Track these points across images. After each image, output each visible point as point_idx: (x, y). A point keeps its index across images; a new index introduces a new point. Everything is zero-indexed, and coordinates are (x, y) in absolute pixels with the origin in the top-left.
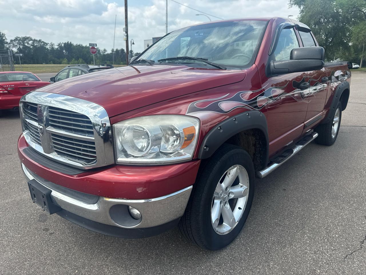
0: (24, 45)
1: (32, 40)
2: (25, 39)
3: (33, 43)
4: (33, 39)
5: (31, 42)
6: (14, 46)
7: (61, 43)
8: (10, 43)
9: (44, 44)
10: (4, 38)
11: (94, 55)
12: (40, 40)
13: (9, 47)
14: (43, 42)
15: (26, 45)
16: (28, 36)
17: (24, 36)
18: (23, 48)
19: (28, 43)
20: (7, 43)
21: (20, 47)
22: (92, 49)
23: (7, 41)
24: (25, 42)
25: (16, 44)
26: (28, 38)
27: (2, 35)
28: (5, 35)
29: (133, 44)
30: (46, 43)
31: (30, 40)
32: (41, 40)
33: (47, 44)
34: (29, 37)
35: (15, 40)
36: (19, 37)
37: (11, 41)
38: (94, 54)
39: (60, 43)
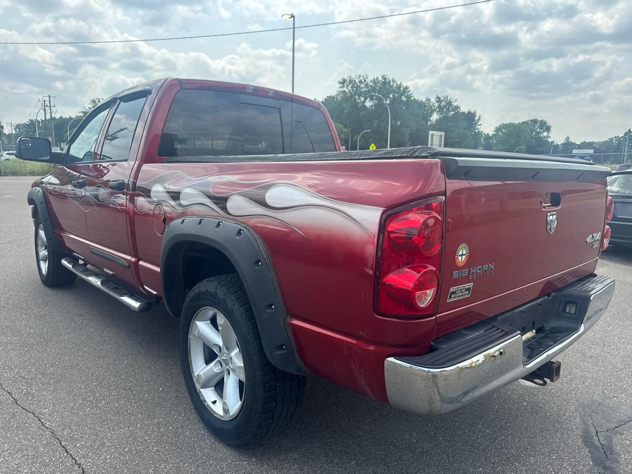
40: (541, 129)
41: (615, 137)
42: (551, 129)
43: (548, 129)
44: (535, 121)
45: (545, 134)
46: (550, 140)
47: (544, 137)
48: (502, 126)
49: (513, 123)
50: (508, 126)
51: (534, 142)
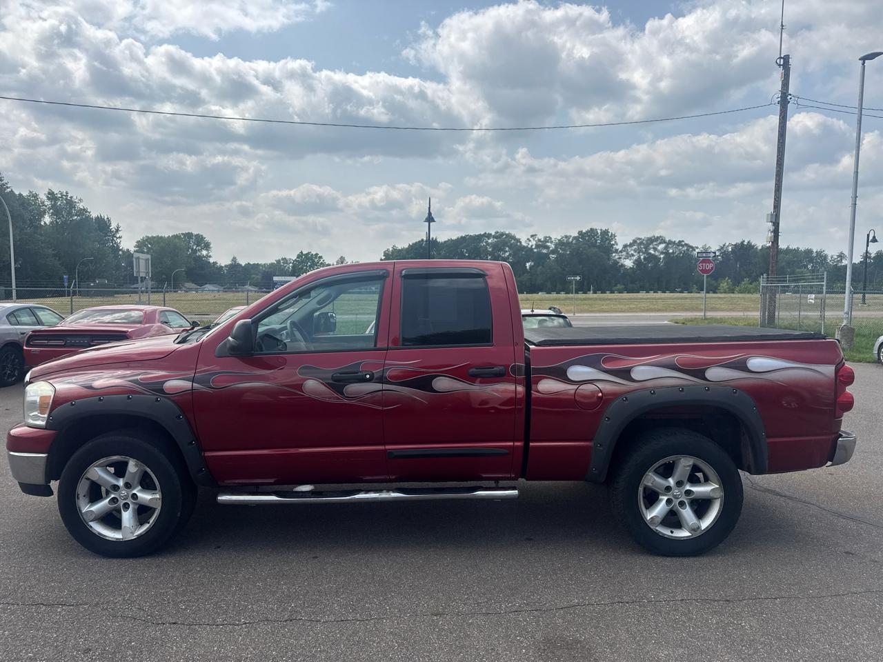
0: (646, 252)
1: (665, 242)
2: (651, 240)
3: (666, 248)
4: (667, 240)
5: (661, 247)
6: (629, 256)
7: (727, 244)
8: (621, 252)
9: (688, 250)
10: (613, 242)
11: (707, 277)
12: (680, 242)
13: (620, 258)
14: (686, 244)
15: (652, 251)
16: (657, 235)
17: (649, 235)
18: (645, 258)
19: (655, 249)
20: (616, 251)
21: (639, 257)
22: (704, 264)
23: (617, 247)
24: (651, 246)
25: (632, 252)
26: (657, 239)
27: (611, 236)
28: (615, 236)
29: (874, 240)
30: (692, 247)
31: (660, 243)
32: (683, 241)
33: (693, 249)
34: (660, 237)
35: (631, 245)
36: (639, 239)
37: (625, 246)
38: (705, 275)
39: (724, 245)
40: (198, 246)
41: (283, 259)
42: (211, 246)
43: (207, 246)
44: (189, 235)
45: (204, 252)
46: (211, 260)
47: (203, 256)
48: (146, 240)
49: (161, 237)
50: (155, 240)
51: (193, 262)
